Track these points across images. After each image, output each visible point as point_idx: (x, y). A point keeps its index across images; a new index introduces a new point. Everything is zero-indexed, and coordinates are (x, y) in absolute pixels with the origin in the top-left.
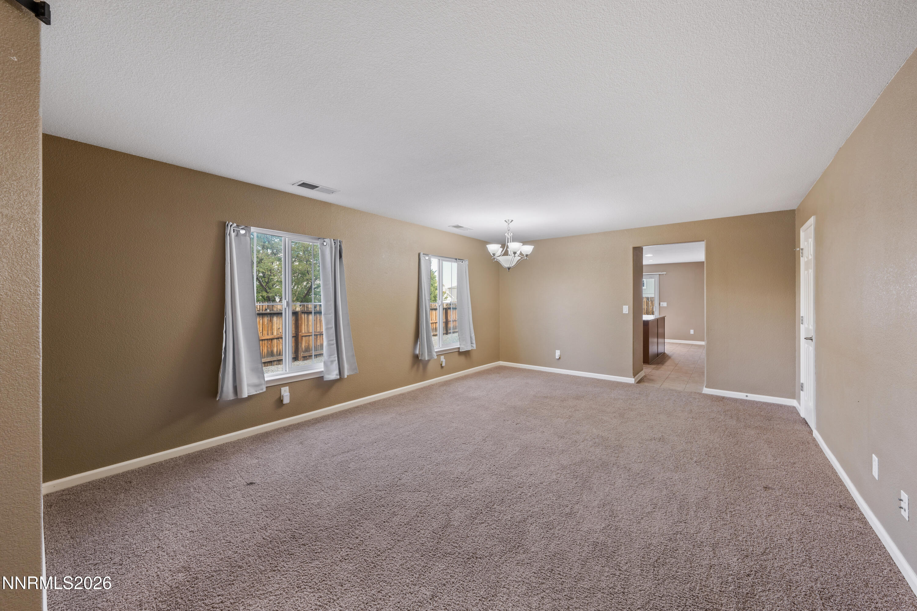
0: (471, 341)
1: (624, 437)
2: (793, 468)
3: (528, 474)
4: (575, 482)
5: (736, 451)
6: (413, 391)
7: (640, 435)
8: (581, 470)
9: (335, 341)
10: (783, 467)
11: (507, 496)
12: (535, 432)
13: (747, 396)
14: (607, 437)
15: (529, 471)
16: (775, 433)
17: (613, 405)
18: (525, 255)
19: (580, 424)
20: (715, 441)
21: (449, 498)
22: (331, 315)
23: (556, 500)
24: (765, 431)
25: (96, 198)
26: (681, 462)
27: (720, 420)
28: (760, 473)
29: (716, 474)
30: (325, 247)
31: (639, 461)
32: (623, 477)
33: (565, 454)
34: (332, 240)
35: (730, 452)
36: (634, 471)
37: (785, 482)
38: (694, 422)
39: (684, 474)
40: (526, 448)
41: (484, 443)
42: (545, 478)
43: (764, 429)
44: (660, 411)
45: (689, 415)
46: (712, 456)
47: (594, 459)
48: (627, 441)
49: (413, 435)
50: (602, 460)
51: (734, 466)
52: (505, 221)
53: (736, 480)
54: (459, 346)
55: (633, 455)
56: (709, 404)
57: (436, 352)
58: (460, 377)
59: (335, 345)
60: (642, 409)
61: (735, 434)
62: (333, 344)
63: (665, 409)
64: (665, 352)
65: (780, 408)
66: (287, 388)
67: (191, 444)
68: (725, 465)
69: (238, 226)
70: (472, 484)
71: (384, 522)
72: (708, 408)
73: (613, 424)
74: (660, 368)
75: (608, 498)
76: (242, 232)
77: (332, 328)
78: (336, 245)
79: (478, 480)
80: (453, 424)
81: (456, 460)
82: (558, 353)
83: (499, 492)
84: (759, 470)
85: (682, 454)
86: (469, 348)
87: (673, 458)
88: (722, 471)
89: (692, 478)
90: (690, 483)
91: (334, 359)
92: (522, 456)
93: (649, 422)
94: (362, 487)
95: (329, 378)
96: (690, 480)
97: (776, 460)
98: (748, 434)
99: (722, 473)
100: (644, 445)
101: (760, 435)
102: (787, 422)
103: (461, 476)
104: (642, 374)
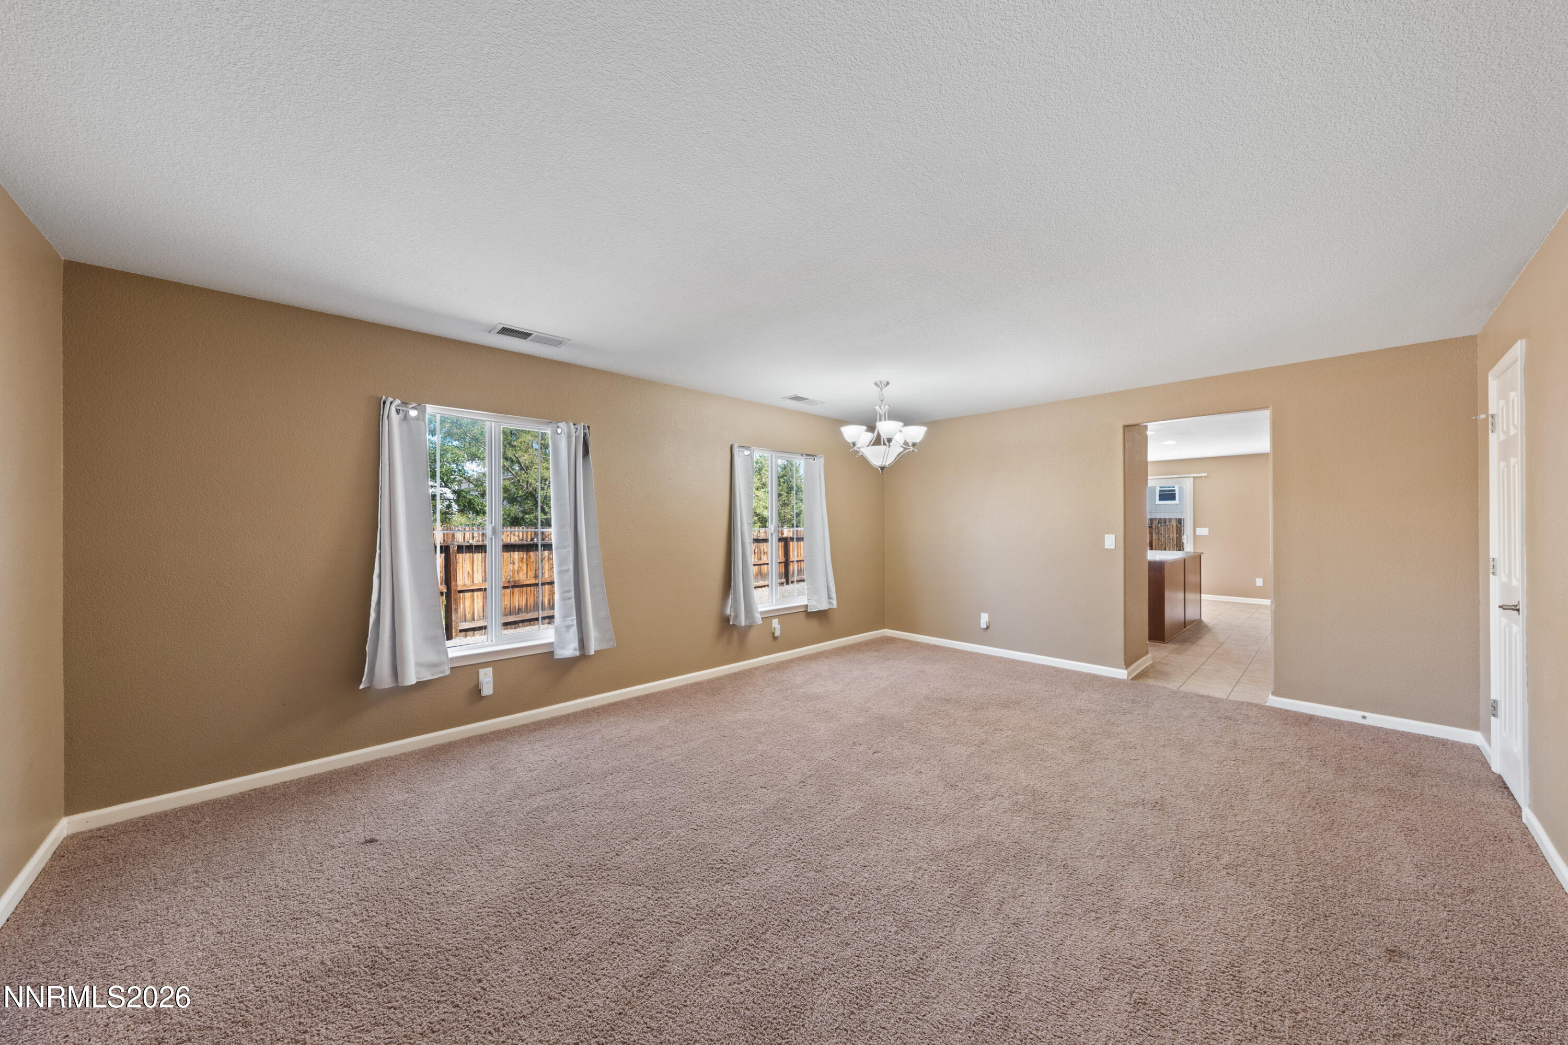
0: (828, 595)
1: (1078, 795)
2: (1469, 904)
3: (859, 865)
4: (947, 893)
5: (1326, 846)
6: (718, 678)
7: (1114, 793)
8: (969, 864)
9: (573, 593)
10: (1442, 899)
11: (799, 913)
12: (904, 771)
13: (1364, 717)
14: (1043, 791)
15: (864, 859)
16: (1425, 808)
17: (1074, 724)
18: (910, 444)
19: (998, 761)
20: (1279, 817)
21: (688, 907)
22: (567, 550)
23: (896, 933)
24: (1401, 800)
25: (161, 362)
26: (1192, 863)
27: (1297, 768)
28: (1381, 909)
29: (1271, 903)
30: (559, 436)
31: (1098, 854)
32: (1054, 890)
33: (948, 824)
34: (572, 424)
35: (1312, 849)
36: (1081, 877)
37: (1445, 941)
38: (1238, 769)
39: (1193, 894)
40: (874, 805)
41: (801, 788)
42: (891, 876)
43: (1400, 795)
44: (1169, 740)
45: (1230, 753)
46: (1267, 853)
47: (1003, 841)
48: (1083, 805)
49: (682, 764)
50: (1020, 845)
51: (1317, 884)
52: (876, 384)
53: (1317, 923)
54: (806, 603)
55: (1089, 839)
56: (1278, 730)
57: (761, 613)
58: (808, 655)
59: (573, 600)
60: (1130, 733)
61: (1328, 803)
62: (570, 598)
63: (1180, 736)
64: (1203, 619)
65: (1441, 748)
66: (489, 670)
67: (320, 758)
68: (1296, 879)
69: (405, 403)
70: (744, 877)
71: (546, 949)
72: (1273, 740)
73: (1063, 764)
74: (1185, 650)
75: (1009, 939)
76: (413, 413)
77: (568, 570)
78: (577, 433)
79: (758, 871)
80: (759, 745)
81: (734, 821)
82: (984, 619)
83: (789, 901)
84: (1379, 900)
85: (1198, 843)
86: (824, 606)
87: (1176, 851)
88: (1286, 894)
89: (1212, 907)
90: (1204, 919)
91: (571, 623)
92: (861, 823)
93: (1139, 762)
94: (544, 866)
95: (562, 655)
96: (1206, 913)
97: (1424, 877)
98: (1358, 805)
99: (1286, 901)
100: (1118, 817)
101: (1389, 810)
102: (1458, 782)
103: (729, 859)
104: (1144, 662)
